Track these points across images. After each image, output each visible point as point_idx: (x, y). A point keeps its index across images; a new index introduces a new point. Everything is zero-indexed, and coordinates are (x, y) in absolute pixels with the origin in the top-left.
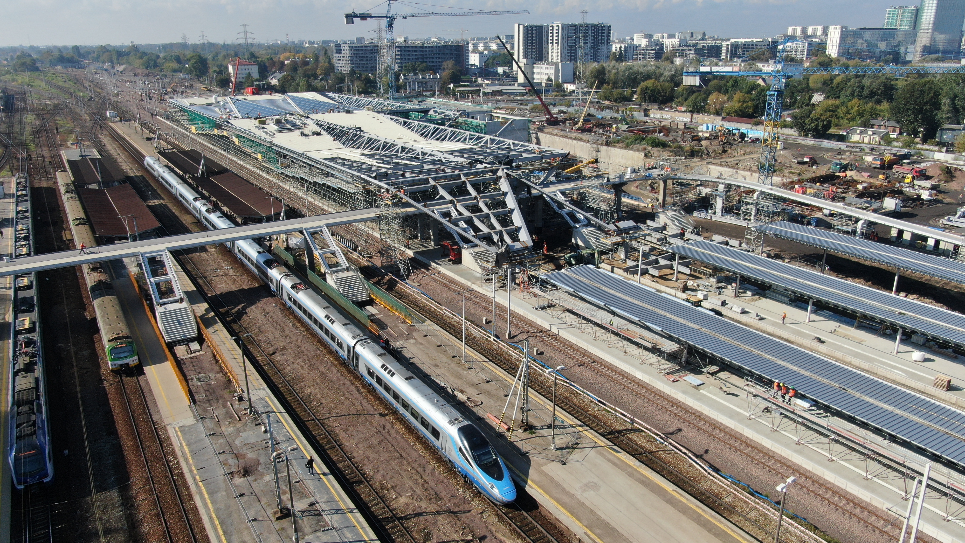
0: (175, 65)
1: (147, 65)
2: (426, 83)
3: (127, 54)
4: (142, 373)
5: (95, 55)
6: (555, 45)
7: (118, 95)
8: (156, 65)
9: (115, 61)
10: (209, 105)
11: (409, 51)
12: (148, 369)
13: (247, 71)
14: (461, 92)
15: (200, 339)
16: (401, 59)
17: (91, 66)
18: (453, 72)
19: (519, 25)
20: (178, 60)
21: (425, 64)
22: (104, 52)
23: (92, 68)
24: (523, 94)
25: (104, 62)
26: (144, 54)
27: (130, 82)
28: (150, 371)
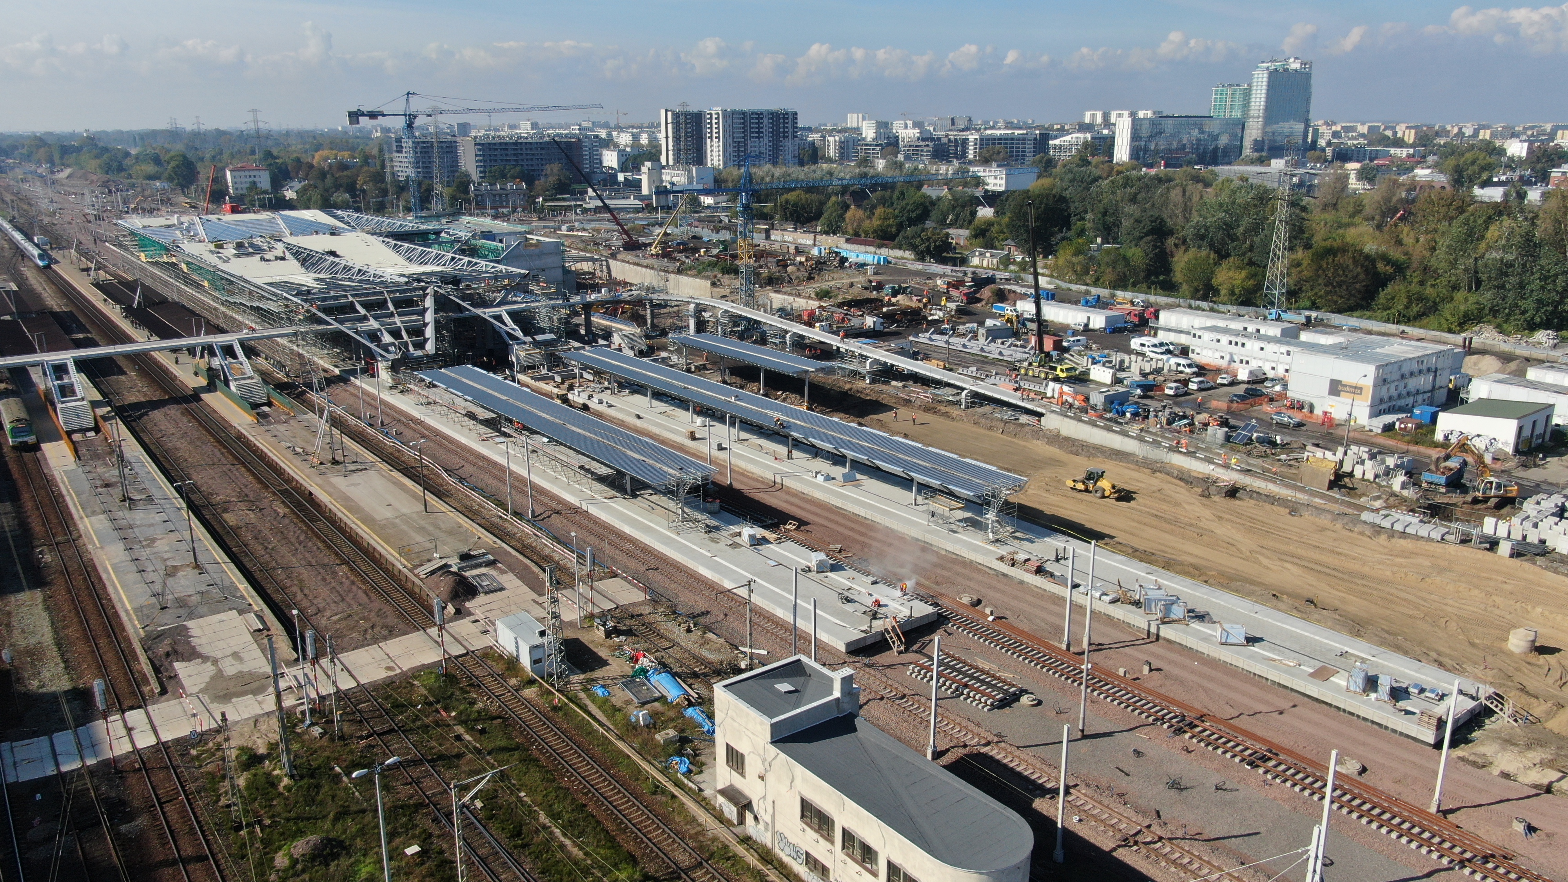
0: (151, 169)
1: (107, 169)
2: (507, 195)
3: (78, 150)
4: (40, 449)
5: (24, 151)
6: (715, 140)
7: (54, 213)
8: (121, 169)
9: (57, 160)
10: (169, 226)
11: (496, 150)
12: (45, 446)
13: (252, 179)
14: (552, 209)
15: (97, 429)
16: (485, 161)
17: (17, 170)
18: (559, 180)
19: (666, 111)
20: (157, 161)
21: (518, 169)
22: (38, 147)
23: (19, 173)
24: (637, 211)
25: (39, 163)
26: (106, 150)
27: (76, 194)
28: (46, 447)
